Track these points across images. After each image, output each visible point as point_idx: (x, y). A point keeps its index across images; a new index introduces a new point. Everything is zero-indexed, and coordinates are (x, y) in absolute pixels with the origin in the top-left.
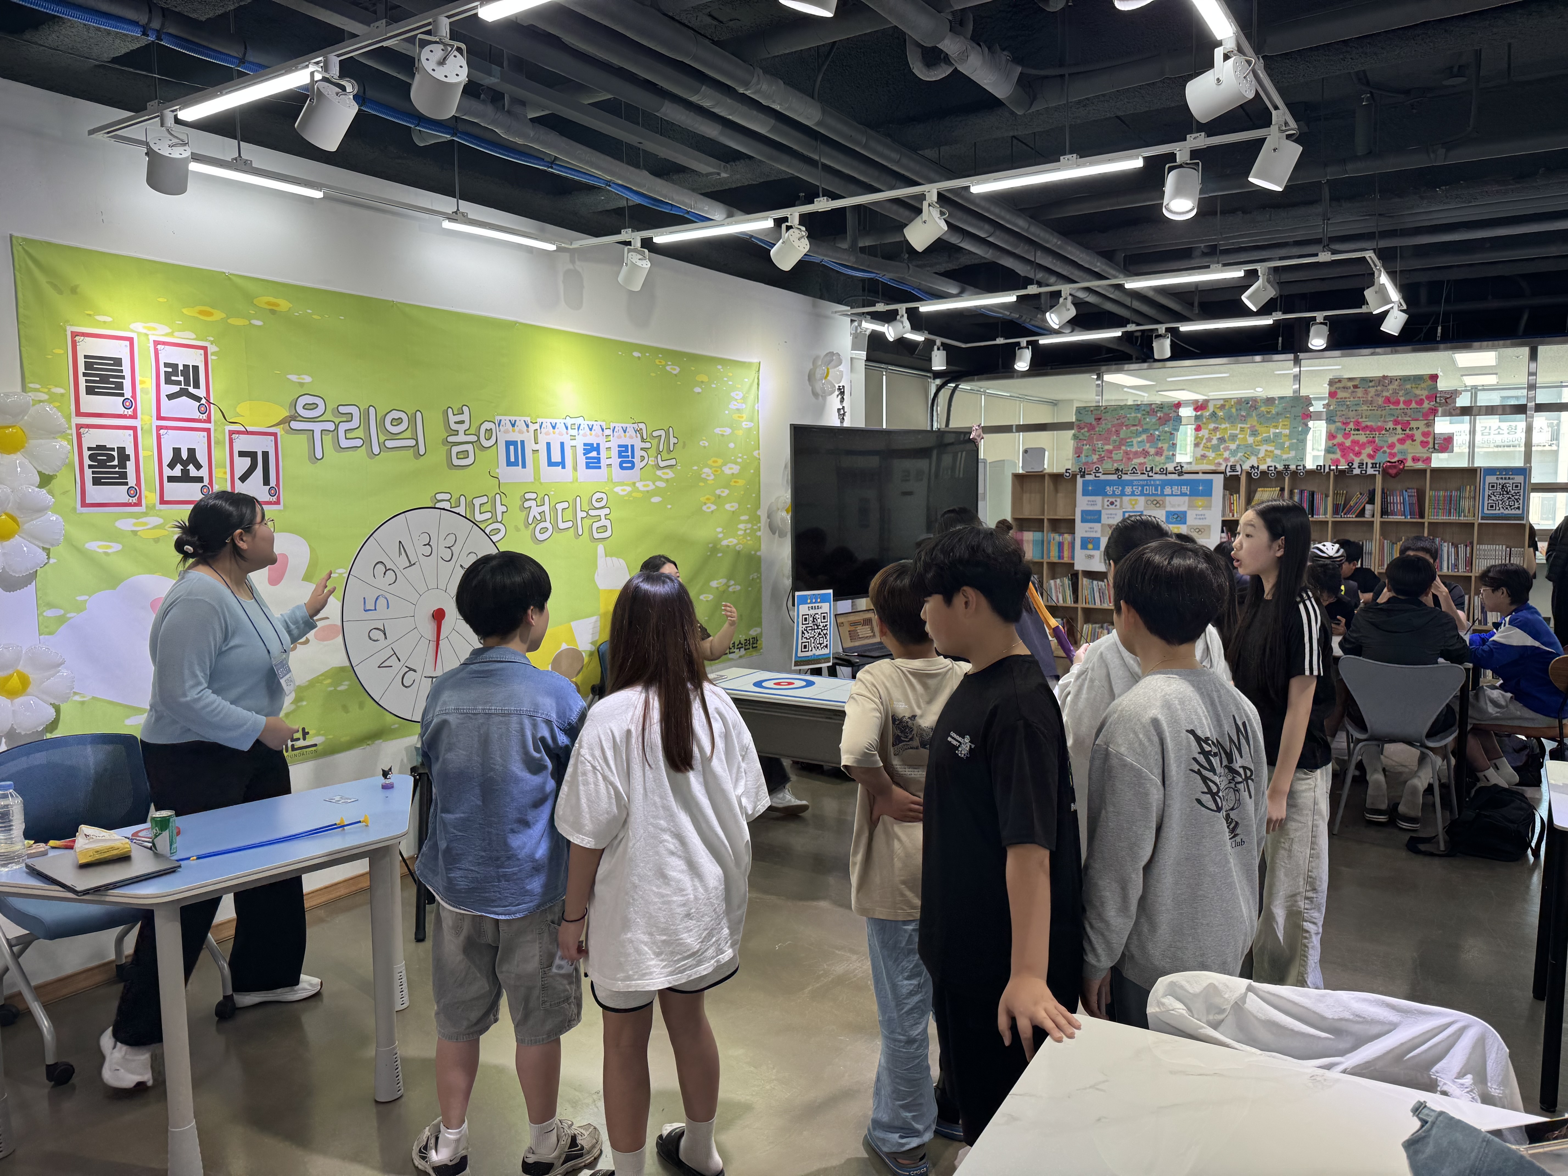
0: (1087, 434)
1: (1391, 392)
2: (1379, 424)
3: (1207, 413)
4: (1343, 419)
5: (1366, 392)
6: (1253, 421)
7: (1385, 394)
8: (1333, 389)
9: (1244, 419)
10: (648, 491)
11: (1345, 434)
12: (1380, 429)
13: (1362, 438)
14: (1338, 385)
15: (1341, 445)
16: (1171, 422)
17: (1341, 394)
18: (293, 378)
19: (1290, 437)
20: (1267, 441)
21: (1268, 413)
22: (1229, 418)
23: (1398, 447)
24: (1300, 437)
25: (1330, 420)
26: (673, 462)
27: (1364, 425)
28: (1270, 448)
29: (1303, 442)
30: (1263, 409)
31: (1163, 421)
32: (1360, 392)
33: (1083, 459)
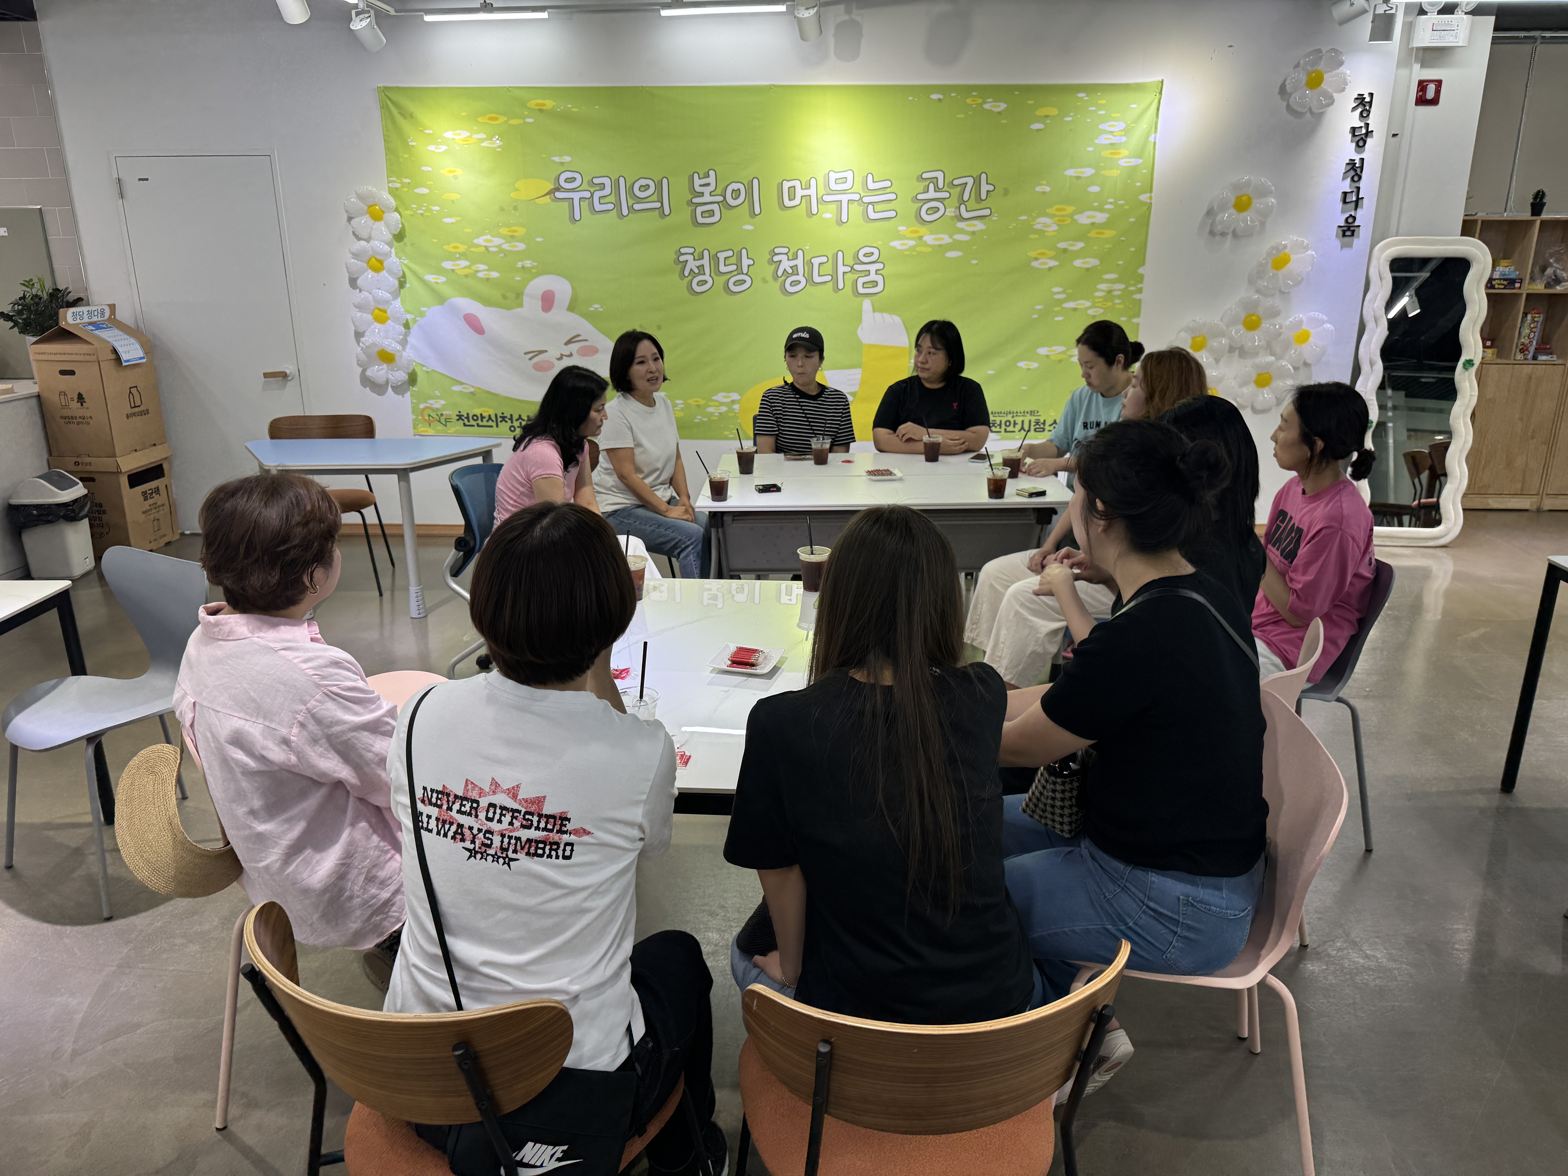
10: (940, 246)
18: (557, 159)
26: (987, 212)
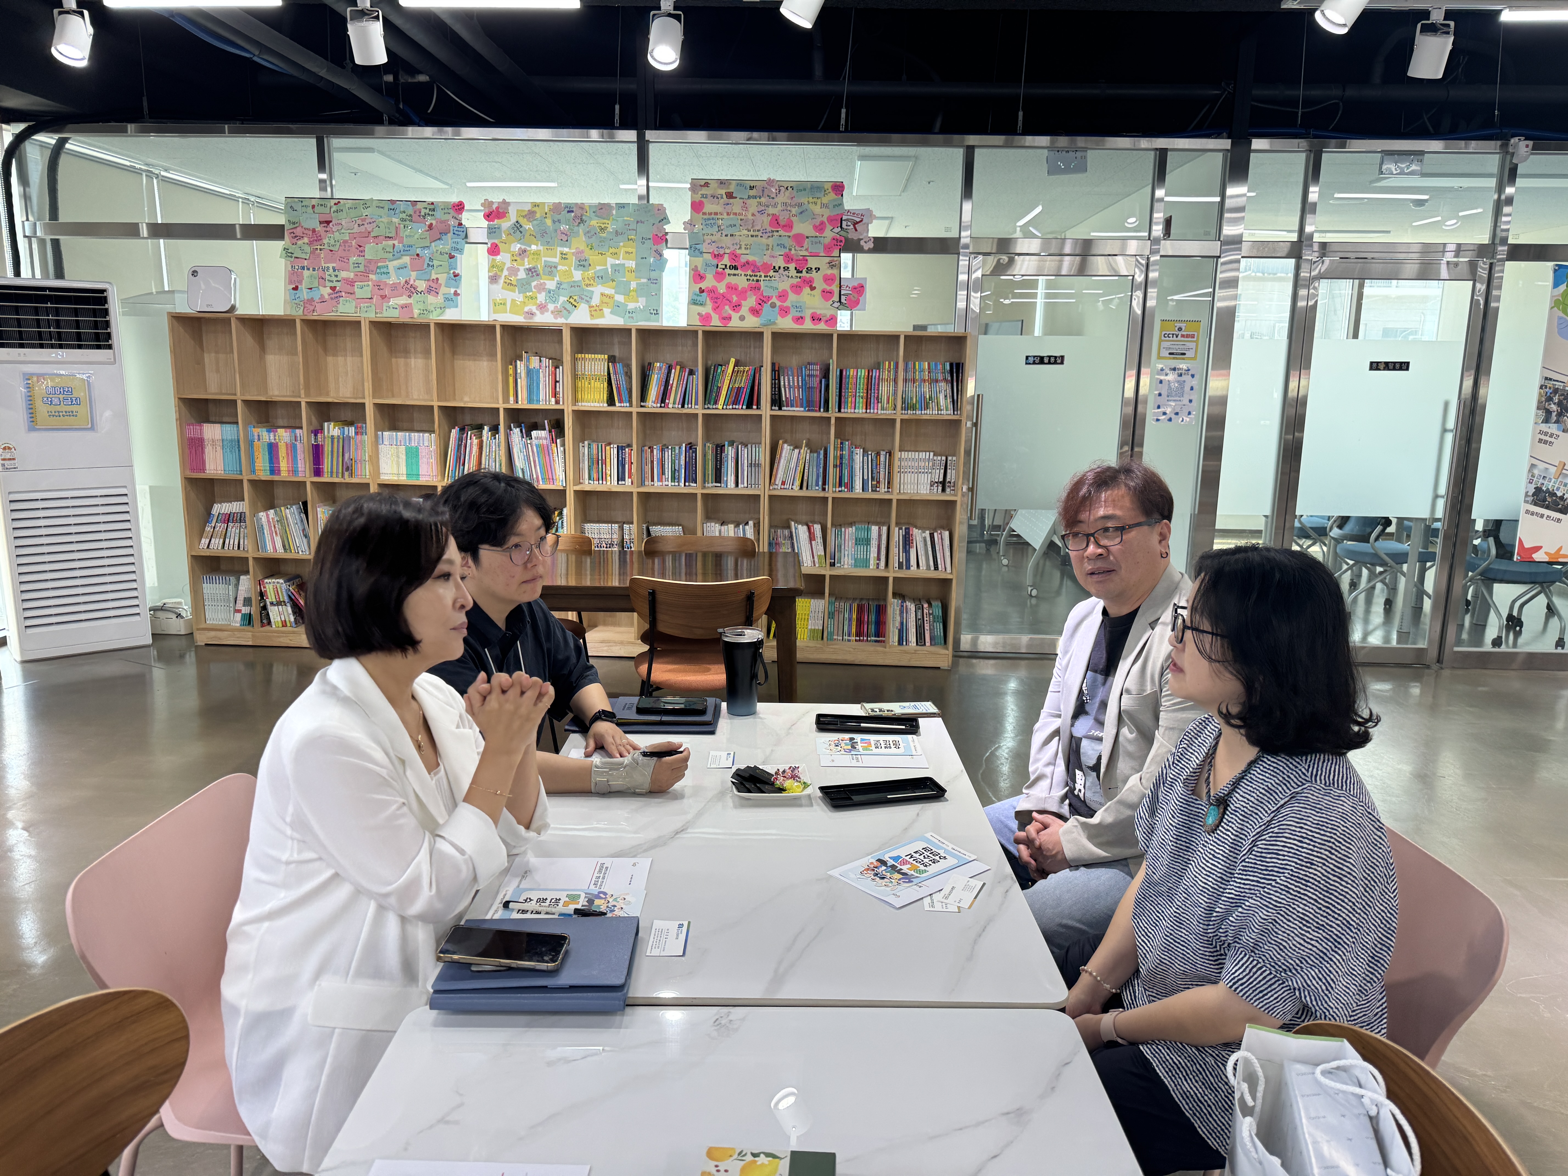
0: (308, 249)
1: (779, 207)
2: (766, 259)
3: (505, 224)
4: (713, 248)
5: (745, 207)
6: (579, 242)
7: (771, 211)
8: (698, 198)
9: (566, 238)
11: (717, 273)
12: (766, 267)
13: (741, 281)
14: (704, 191)
15: (712, 291)
16: (450, 235)
17: (709, 207)
19: (636, 271)
20: (601, 278)
21: (602, 229)
22: (542, 235)
23: (792, 297)
24: (653, 275)
25: (694, 249)
27: (743, 259)
28: (609, 291)
29: (656, 282)
30: (593, 222)
31: (438, 232)
32: (736, 206)
33: (304, 294)
